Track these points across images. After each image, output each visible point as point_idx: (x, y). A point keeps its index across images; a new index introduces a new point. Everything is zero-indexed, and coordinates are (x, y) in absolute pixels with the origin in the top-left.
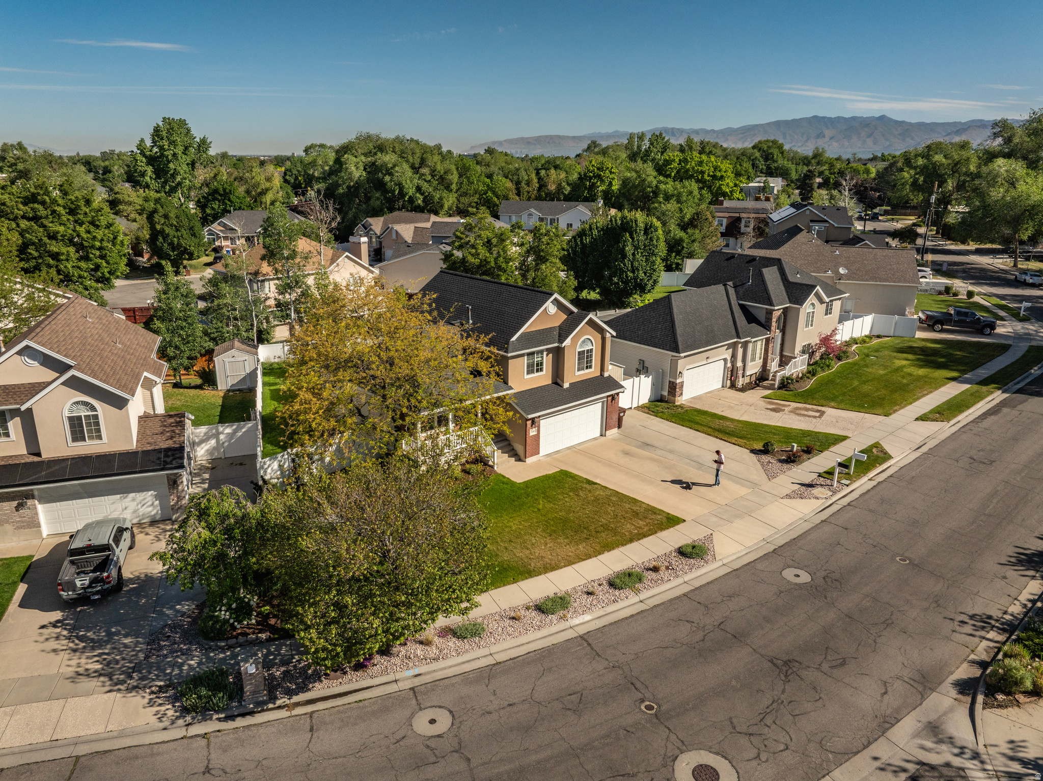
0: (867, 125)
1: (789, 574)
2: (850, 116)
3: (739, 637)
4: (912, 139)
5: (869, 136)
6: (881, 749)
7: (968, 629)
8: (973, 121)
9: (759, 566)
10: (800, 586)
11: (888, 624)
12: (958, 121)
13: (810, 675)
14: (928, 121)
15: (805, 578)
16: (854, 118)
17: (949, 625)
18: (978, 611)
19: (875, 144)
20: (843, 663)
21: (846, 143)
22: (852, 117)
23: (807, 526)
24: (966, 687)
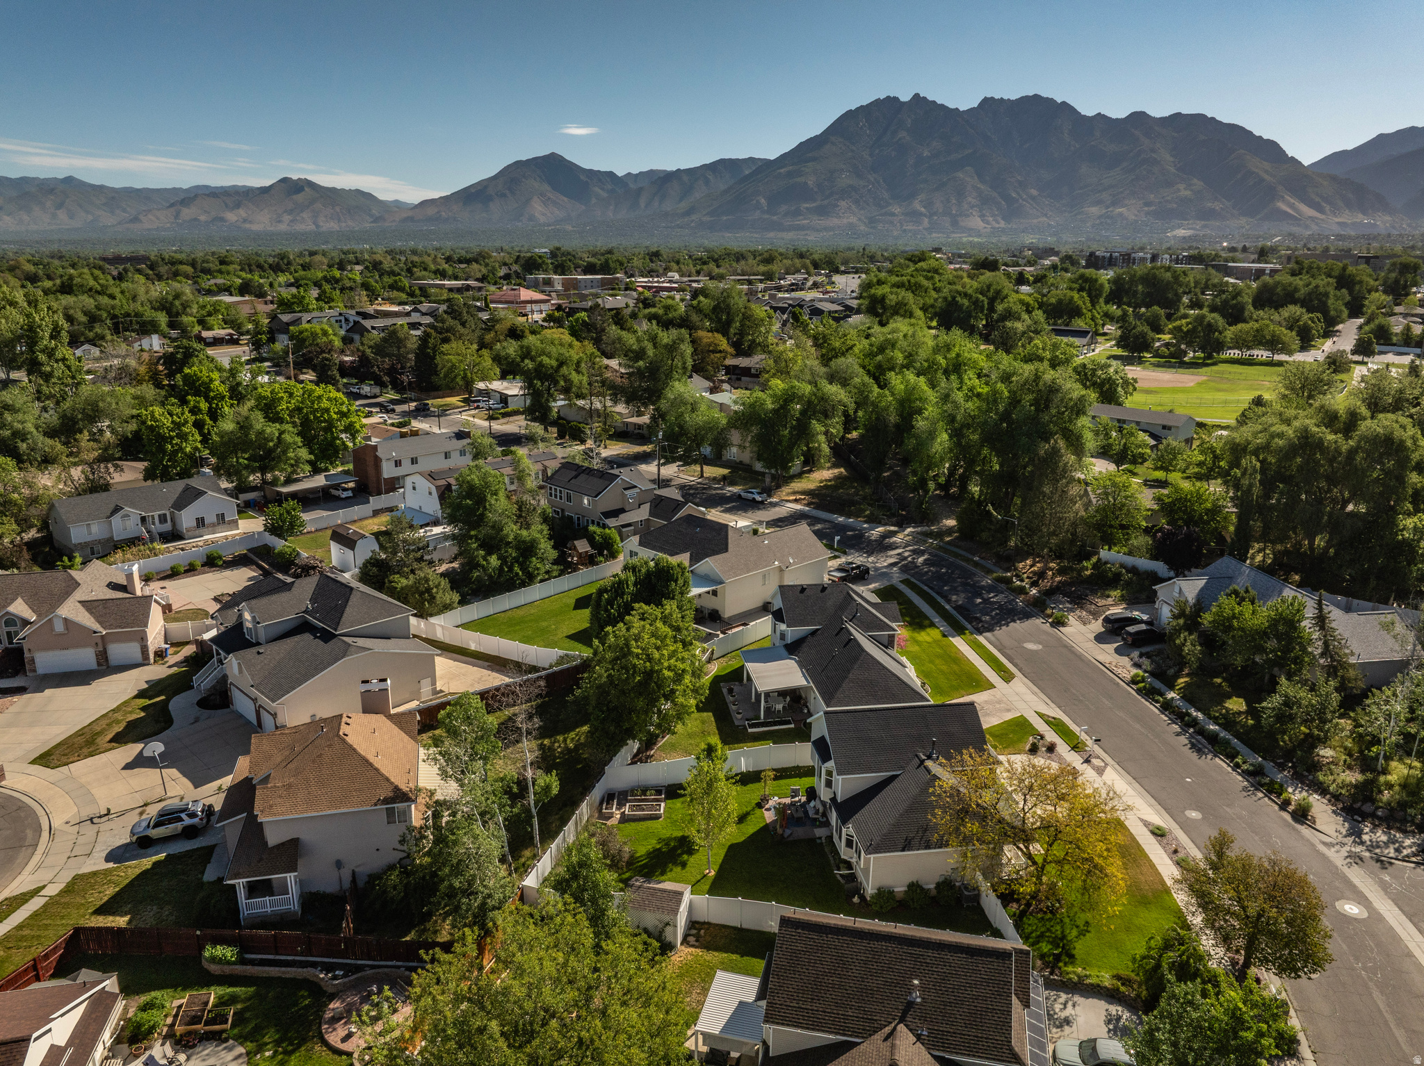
0: (52, 191)
2: (18, 176)
4: (124, 211)
5: (60, 206)
8: (197, 187)
12: (177, 186)
14: (138, 185)
16: (24, 180)
19: (71, 218)
21: (26, 218)
22: (22, 178)
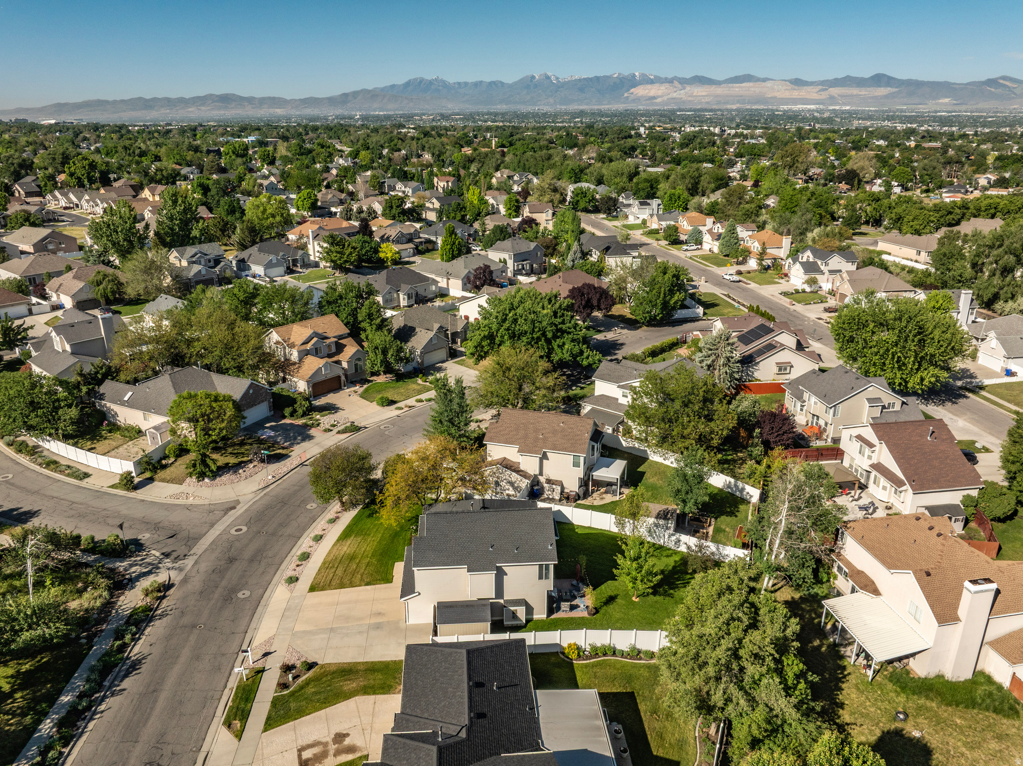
1: (247, 593)
3: (251, 561)
6: (195, 557)
7: (169, 608)
9: (261, 591)
10: (240, 590)
11: (202, 592)
13: (223, 562)
15: (240, 595)
17: (177, 606)
18: (165, 619)
20: (213, 571)
23: (253, 625)
24: (172, 585)
